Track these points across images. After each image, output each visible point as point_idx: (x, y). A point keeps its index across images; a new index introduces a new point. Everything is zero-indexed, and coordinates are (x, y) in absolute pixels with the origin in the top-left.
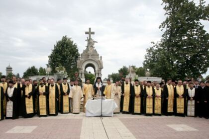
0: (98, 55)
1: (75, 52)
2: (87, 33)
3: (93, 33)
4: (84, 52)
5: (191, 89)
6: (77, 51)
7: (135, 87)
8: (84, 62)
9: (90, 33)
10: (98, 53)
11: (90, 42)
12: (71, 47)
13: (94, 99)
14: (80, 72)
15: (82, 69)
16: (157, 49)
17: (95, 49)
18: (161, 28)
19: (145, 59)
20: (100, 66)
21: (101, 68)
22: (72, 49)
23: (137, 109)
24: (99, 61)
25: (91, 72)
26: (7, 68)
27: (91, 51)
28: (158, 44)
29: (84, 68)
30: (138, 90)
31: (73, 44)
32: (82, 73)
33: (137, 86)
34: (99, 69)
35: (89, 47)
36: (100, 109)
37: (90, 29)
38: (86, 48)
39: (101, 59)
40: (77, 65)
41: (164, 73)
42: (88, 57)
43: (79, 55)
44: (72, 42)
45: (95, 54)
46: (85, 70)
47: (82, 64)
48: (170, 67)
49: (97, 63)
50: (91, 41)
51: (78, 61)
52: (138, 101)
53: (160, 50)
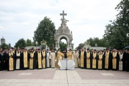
0: (69, 30)
1: (53, 29)
2: (61, 14)
3: (66, 14)
4: (59, 29)
5: (121, 54)
6: (54, 27)
7: (87, 53)
8: (59, 36)
9: (63, 14)
10: (69, 29)
11: (64, 22)
12: (50, 25)
13: (62, 60)
14: (56, 43)
15: (58, 41)
16: (114, 25)
17: (67, 26)
18: (117, 9)
19: (105, 33)
20: (70, 38)
21: (71, 40)
22: (51, 26)
23: (88, 66)
24: (70, 35)
25: (65, 43)
26: (1, 39)
27: (64, 28)
28: (115, 22)
29: (59, 40)
30: (88, 55)
31: (52, 23)
32: (57, 44)
33: (88, 52)
34: (70, 40)
35: (63, 25)
36: (66, 66)
37: (63, 11)
38: (61, 25)
39: (71, 34)
40: (54, 38)
41: (118, 44)
42: (62, 32)
43: (55, 30)
44: (51, 21)
45: (67, 29)
46: (60, 42)
47: (58, 37)
48: (122, 39)
49: (68, 36)
50: (64, 20)
51: (55, 35)
52: (88, 61)
53: (116, 26)
